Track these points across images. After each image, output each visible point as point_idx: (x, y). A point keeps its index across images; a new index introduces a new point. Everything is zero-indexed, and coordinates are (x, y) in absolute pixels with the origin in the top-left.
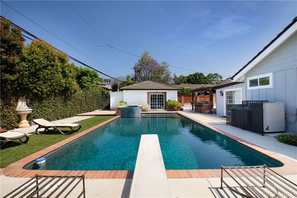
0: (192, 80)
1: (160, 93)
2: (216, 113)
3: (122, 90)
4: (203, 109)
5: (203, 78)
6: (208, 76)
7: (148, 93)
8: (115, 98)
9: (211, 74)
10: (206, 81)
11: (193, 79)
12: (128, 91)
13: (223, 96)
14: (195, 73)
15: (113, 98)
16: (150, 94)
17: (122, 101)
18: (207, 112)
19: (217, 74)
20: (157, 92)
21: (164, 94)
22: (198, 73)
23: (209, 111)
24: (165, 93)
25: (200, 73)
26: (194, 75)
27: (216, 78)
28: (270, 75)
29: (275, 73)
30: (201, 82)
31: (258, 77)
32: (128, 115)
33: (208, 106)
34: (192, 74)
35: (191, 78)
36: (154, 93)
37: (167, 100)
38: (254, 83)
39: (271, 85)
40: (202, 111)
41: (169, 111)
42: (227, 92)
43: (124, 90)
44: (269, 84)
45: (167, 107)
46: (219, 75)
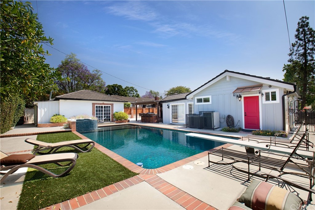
0: (110, 91)
1: (106, 105)
2: (162, 122)
3: (58, 99)
4: (152, 119)
5: (122, 90)
6: (125, 88)
7: (93, 104)
8: (46, 110)
9: (128, 87)
10: (125, 93)
11: (112, 90)
12: (67, 100)
13: (169, 108)
14: (114, 84)
15: (43, 111)
16: (96, 105)
17: (58, 114)
18: (155, 121)
19: (133, 88)
20: (103, 104)
21: (110, 106)
22: (117, 85)
23: (157, 120)
24: (112, 105)
25: (119, 85)
26: (113, 86)
27: (133, 91)
28: (210, 97)
29: (212, 96)
30: (121, 94)
31: (203, 97)
32: (87, 130)
33: (156, 117)
34: (111, 85)
35: (110, 89)
36: (100, 104)
37: (114, 112)
38: (200, 101)
39: (210, 103)
40: (151, 121)
41: (117, 123)
42: (173, 106)
43: (60, 100)
44: (209, 102)
45: (114, 119)
46: (135, 89)
